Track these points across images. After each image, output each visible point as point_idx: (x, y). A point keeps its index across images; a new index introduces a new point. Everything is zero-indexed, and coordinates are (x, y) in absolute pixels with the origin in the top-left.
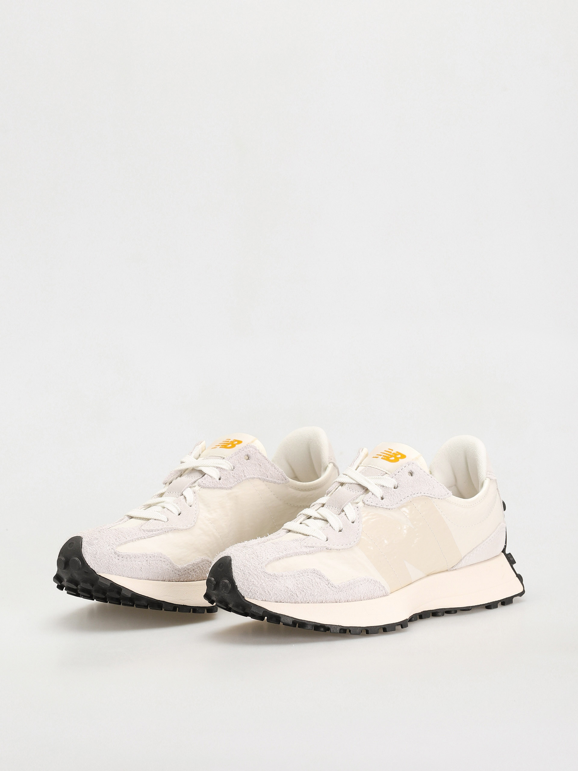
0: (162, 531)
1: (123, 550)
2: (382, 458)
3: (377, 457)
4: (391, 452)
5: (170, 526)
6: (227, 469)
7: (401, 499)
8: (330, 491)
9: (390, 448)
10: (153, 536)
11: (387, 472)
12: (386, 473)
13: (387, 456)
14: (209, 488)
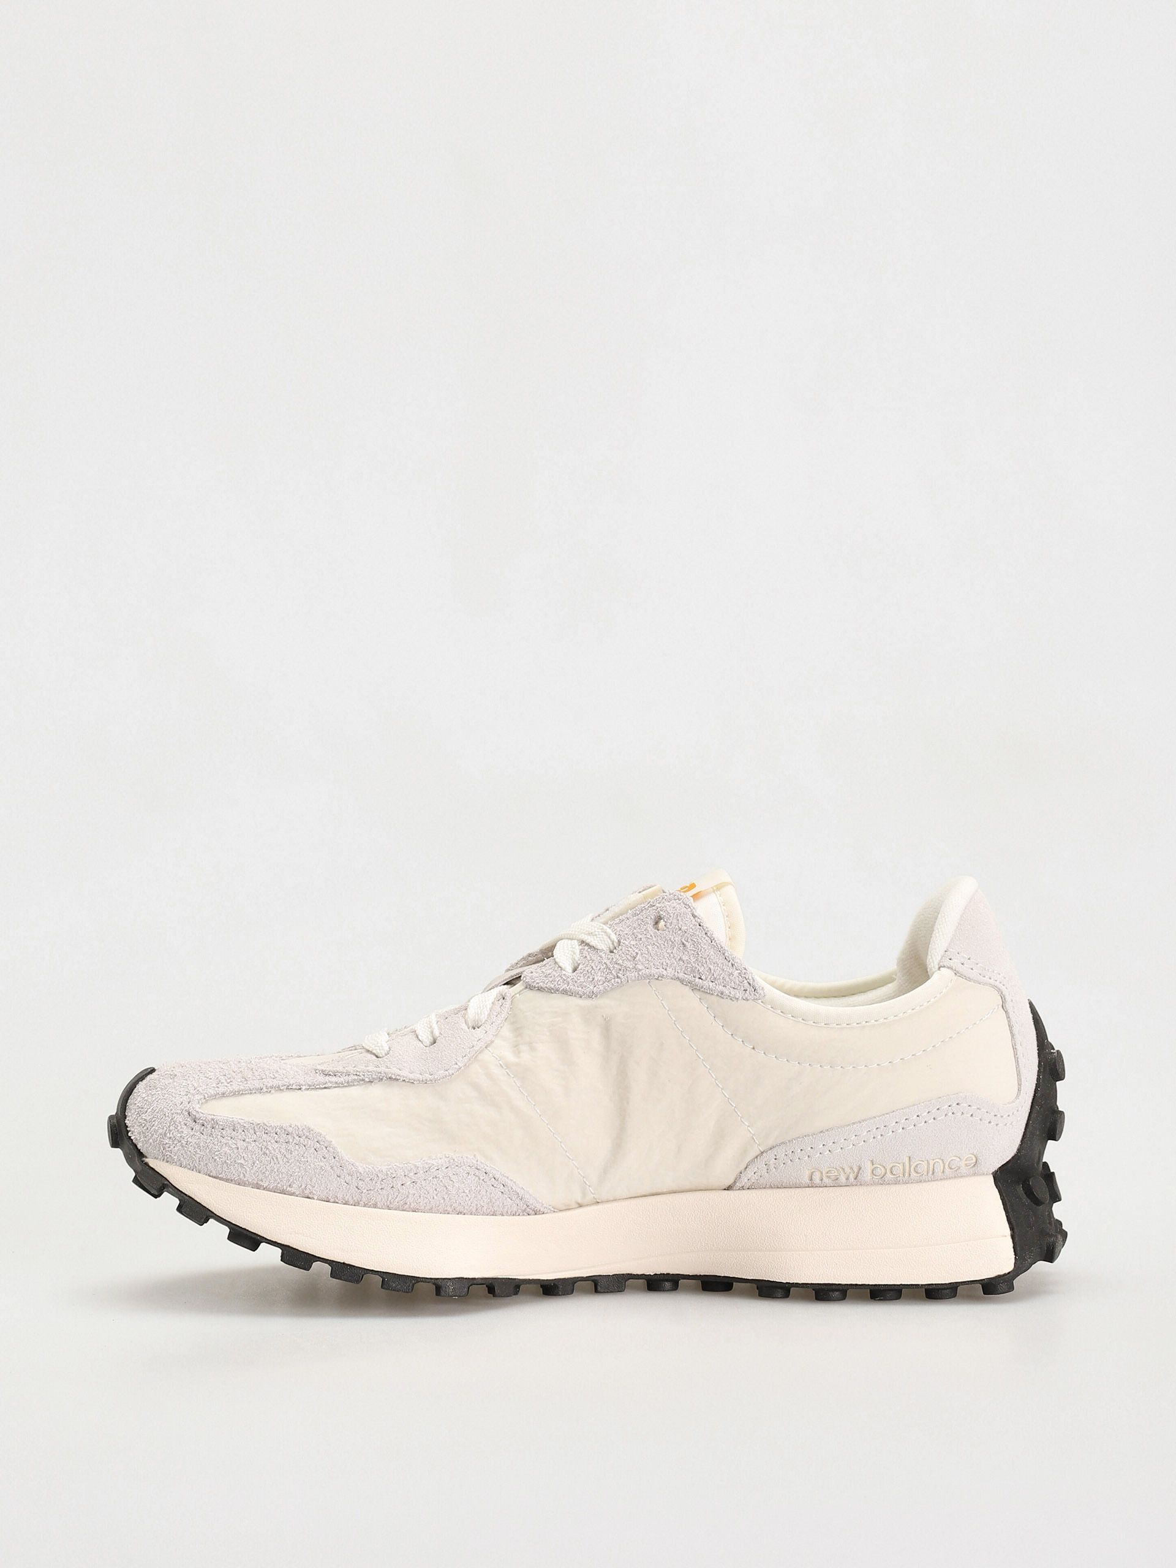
0: (356, 1077)
1: (222, 1110)
5: (382, 1069)
6: (600, 946)
10: (325, 1088)
14: (540, 989)
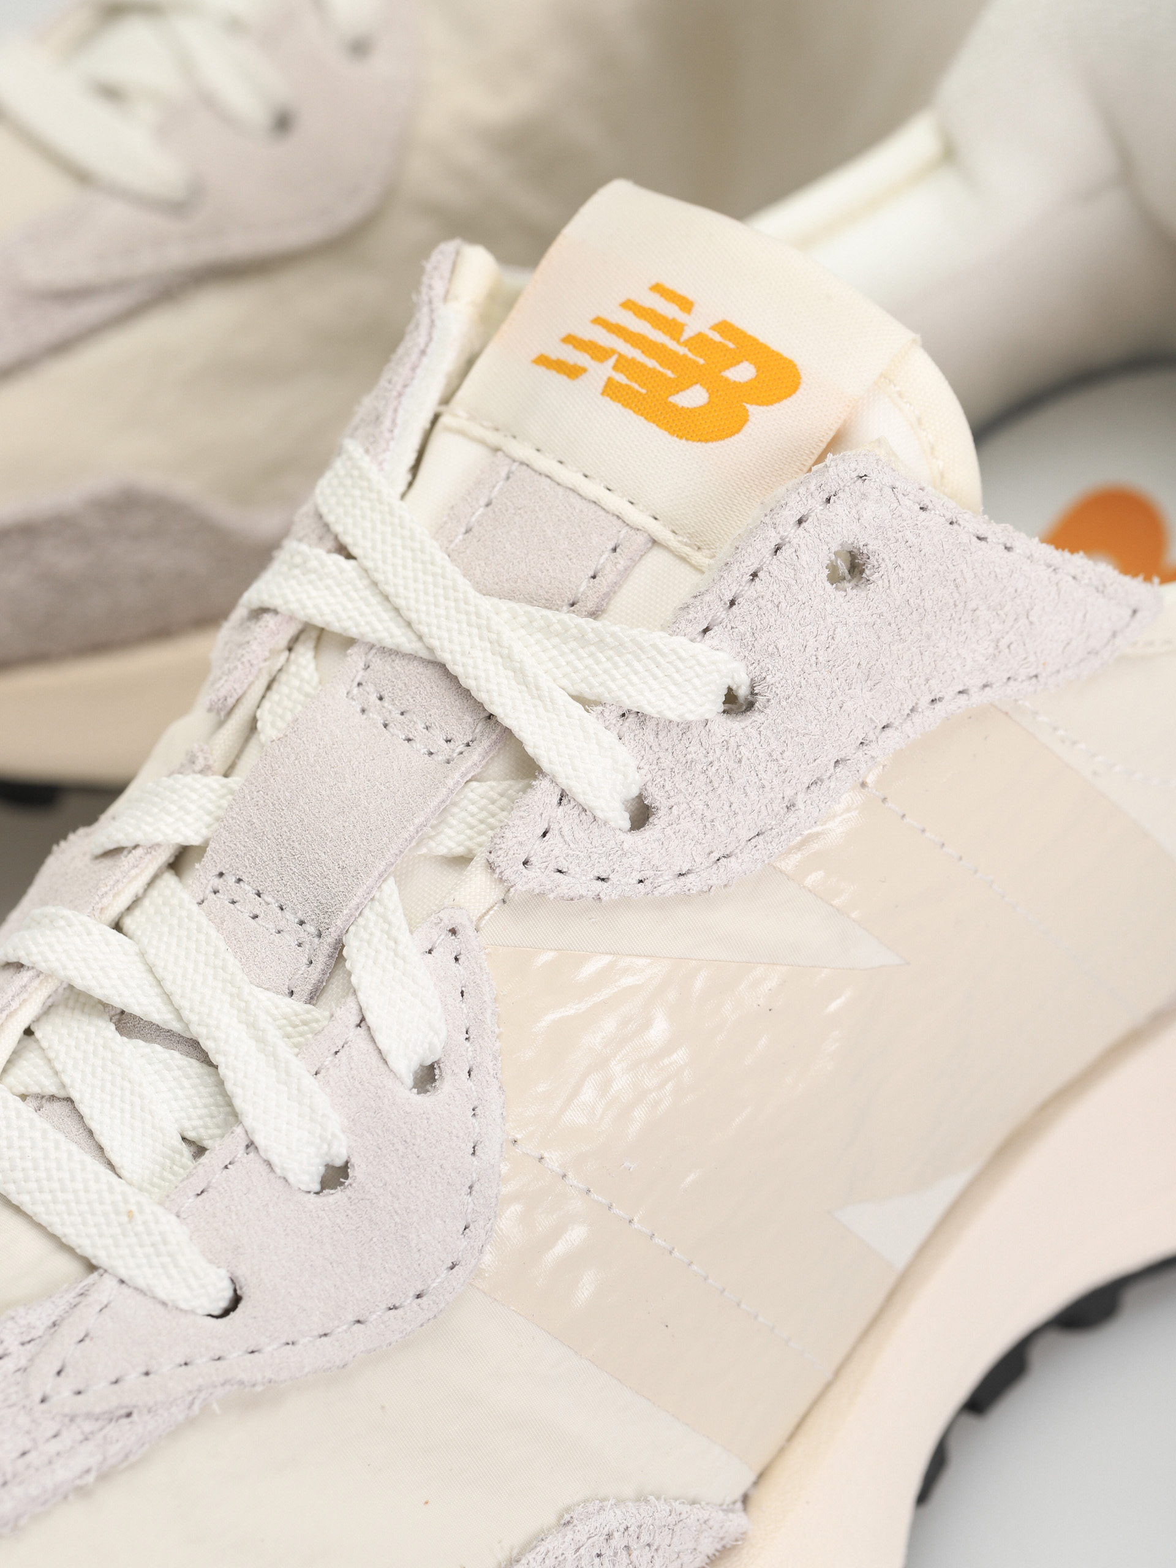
2: (611, 390)
3: (573, 372)
4: (673, 328)
7: (789, 792)
8: (231, 701)
9: (670, 284)
11: (659, 531)
12: (654, 542)
13: (651, 363)
